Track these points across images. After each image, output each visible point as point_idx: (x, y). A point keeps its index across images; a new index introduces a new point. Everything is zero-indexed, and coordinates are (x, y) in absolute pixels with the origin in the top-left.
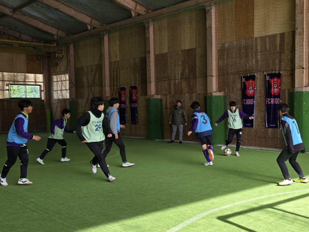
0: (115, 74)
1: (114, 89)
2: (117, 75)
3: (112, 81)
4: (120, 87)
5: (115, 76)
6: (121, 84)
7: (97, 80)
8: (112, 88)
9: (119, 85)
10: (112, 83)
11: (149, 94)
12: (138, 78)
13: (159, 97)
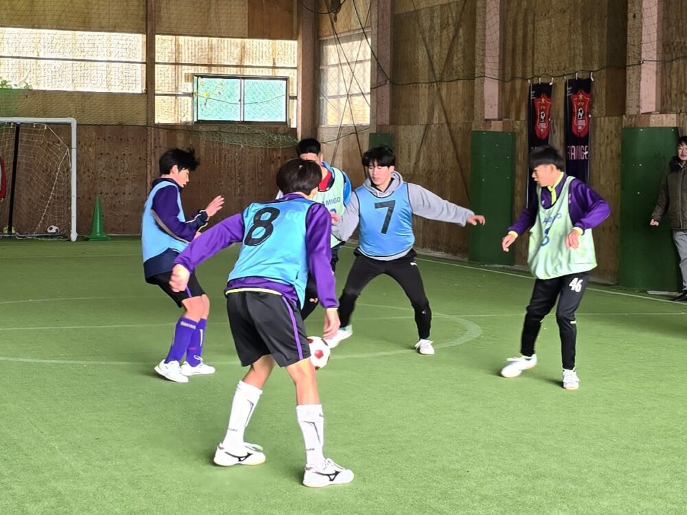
0: (520, 34)
1: (513, 90)
2: (525, 37)
3: (508, 60)
4: (535, 83)
5: (520, 41)
6: (536, 73)
7: (458, 60)
8: (508, 86)
9: (529, 75)
10: (508, 69)
11: (631, 110)
12: (596, 48)
13: (670, 120)
